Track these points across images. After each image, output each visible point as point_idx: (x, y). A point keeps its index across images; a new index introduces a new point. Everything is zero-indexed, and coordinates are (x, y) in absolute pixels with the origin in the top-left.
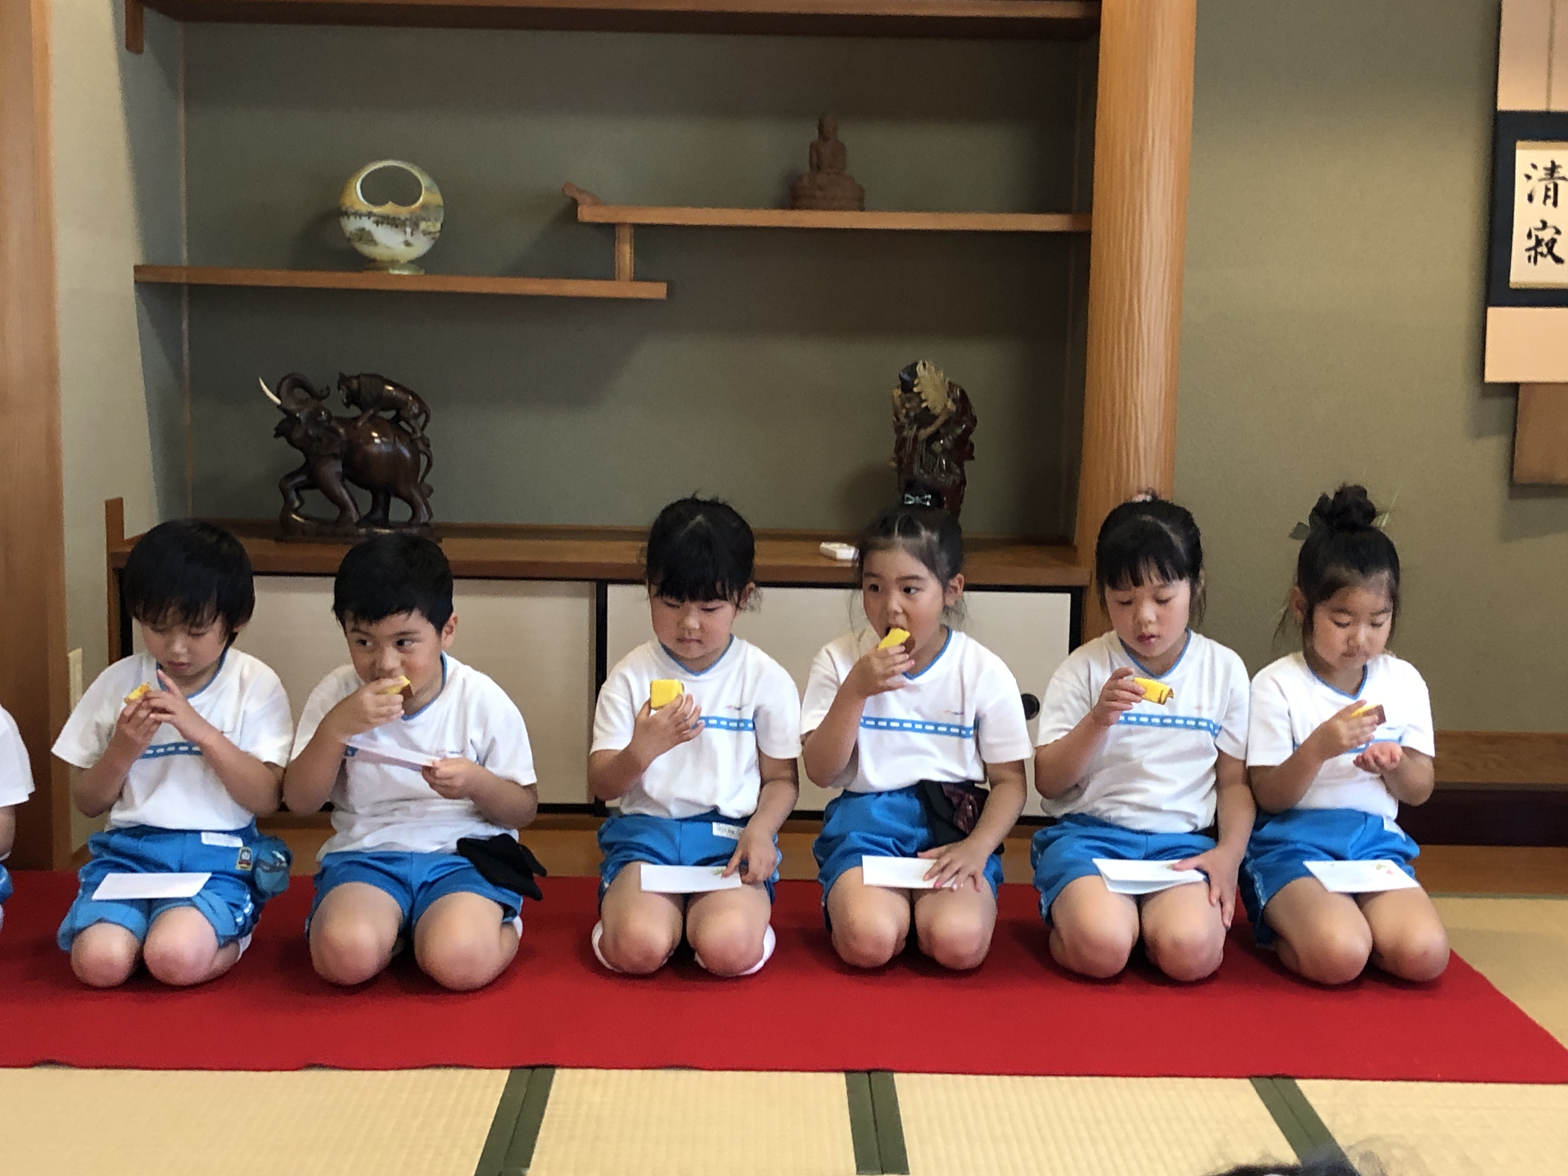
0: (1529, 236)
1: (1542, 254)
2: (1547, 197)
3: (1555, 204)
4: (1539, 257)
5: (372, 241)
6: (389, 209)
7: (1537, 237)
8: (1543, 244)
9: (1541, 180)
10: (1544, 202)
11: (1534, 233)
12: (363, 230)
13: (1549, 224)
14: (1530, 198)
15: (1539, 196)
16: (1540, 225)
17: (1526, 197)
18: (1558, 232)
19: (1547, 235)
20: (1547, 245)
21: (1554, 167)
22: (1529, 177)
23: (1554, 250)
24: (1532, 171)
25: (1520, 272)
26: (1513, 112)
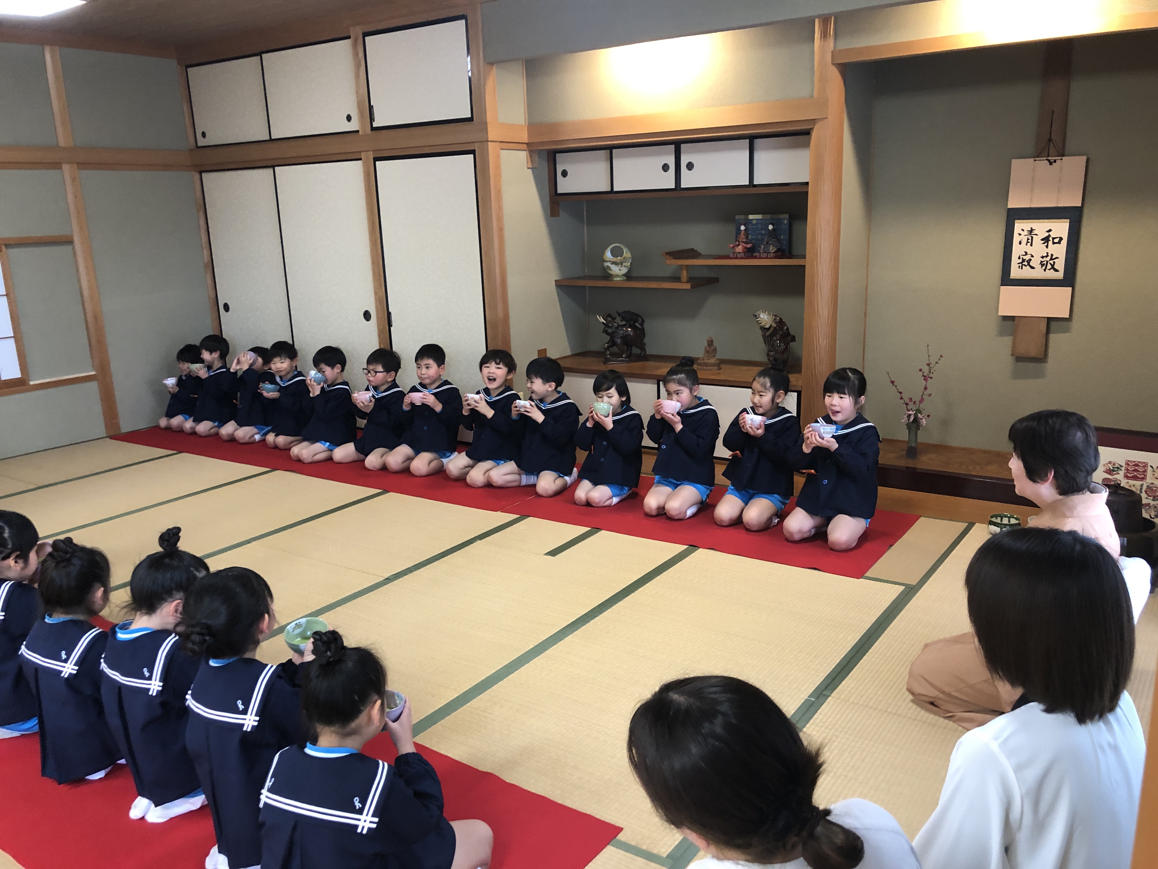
0: (1019, 258)
1: (1025, 265)
2: (1028, 242)
3: (1031, 245)
4: (1023, 266)
5: (611, 269)
6: (613, 259)
7: (1023, 258)
8: (1025, 261)
9: (1025, 235)
10: (1026, 245)
12: (609, 266)
13: (1028, 253)
14: (1020, 243)
15: (1024, 242)
16: (1025, 254)
18: (1032, 256)
19: (1027, 258)
21: (1032, 230)
22: (1020, 234)
23: (1031, 264)
24: (1021, 232)
25: (1016, 272)
26: (1012, 209)
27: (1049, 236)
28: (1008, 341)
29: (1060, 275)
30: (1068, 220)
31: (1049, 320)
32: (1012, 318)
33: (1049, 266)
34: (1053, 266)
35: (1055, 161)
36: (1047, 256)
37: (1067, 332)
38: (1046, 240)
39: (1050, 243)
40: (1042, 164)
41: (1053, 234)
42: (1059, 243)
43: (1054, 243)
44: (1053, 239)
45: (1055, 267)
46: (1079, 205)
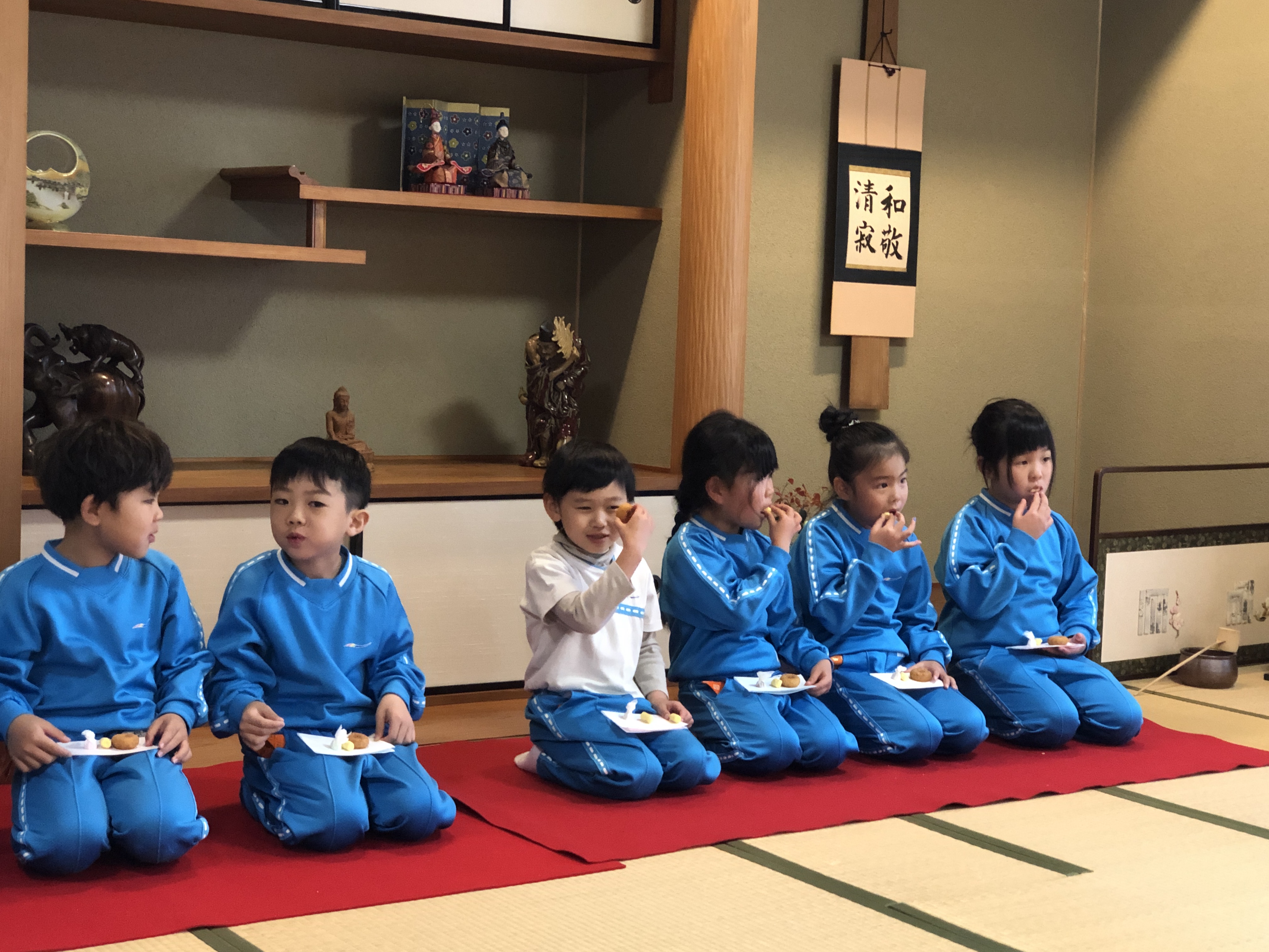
0: (857, 233)
1: (864, 246)
2: (866, 205)
3: (871, 211)
4: (862, 248)
7: (861, 233)
8: (864, 238)
9: (863, 193)
10: (865, 209)
11: (860, 229)
13: (868, 225)
14: (858, 206)
15: (862, 204)
16: (863, 225)
17: (856, 204)
18: (872, 231)
19: (866, 232)
20: (866, 238)
22: (856, 191)
23: (871, 244)
24: (858, 187)
25: (852, 257)
26: (847, 145)
27: (890, 197)
30: (909, 173)
31: (892, 340)
32: (846, 342)
33: (892, 250)
34: (895, 248)
35: (893, 71)
36: (889, 231)
38: (887, 202)
39: (892, 208)
40: (878, 72)
41: (894, 194)
42: (902, 210)
43: (896, 210)
44: (896, 202)
45: (899, 251)
46: (919, 149)
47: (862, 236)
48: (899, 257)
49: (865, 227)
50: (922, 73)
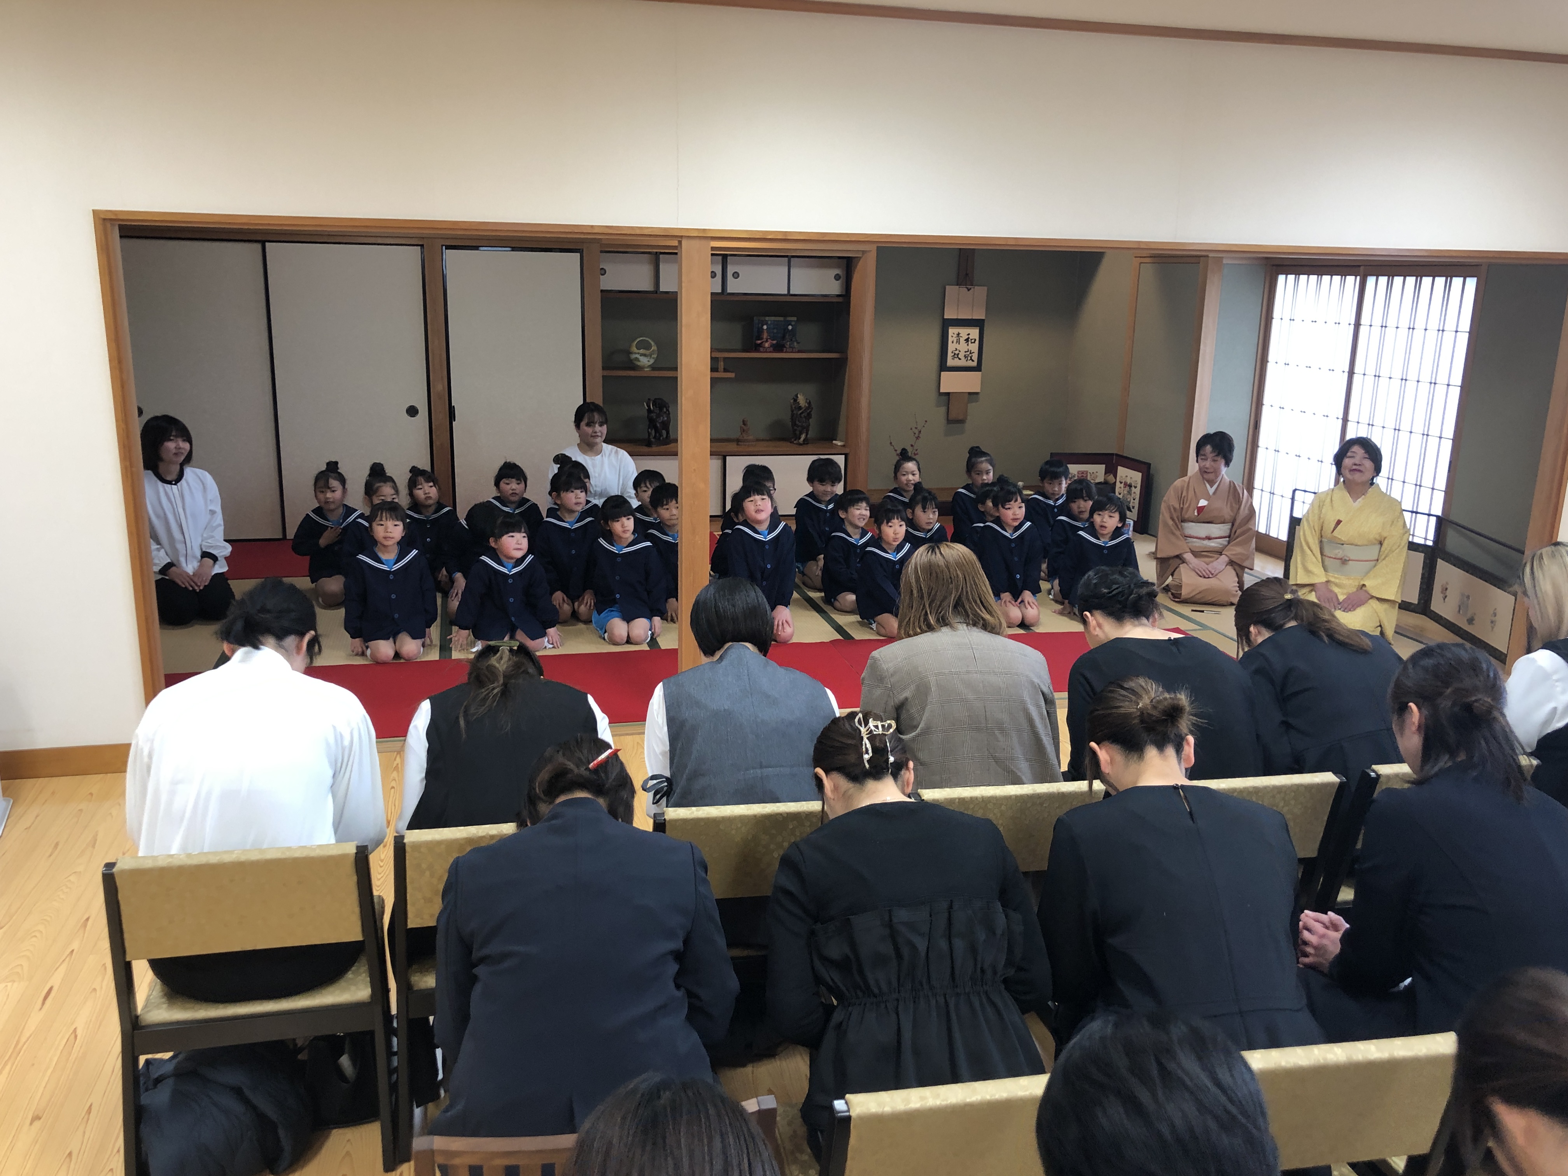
0: (952, 352)
1: (956, 358)
2: (957, 342)
3: (959, 344)
4: (954, 358)
5: (639, 360)
6: (642, 351)
7: (955, 352)
9: (955, 337)
12: (636, 358)
14: (953, 342)
15: (955, 342)
18: (960, 351)
19: (957, 352)
21: (959, 334)
22: (952, 336)
23: (959, 356)
24: (953, 335)
25: (950, 362)
26: (948, 319)
27: (969, 338)
28: (943, 409)
29: (975, 364)
30: (978, 328)
31: (970, 393)
32: (948, 394)
33: (969, 358)
34: (971, 357)
35: (970, 289)
36: (968, 351)
37: (977, 402)
38: (967, 340)
39: (970, 342)
40: (963, 290)
41: (971, 337)
42: (974, 342)
43: (972, 343)
44: (971, 340)
45: (973, 358)
46: (984, 318)
47: (955, 354)
48: (973, 361)
49: (956, 350)
50: (986, 288)
